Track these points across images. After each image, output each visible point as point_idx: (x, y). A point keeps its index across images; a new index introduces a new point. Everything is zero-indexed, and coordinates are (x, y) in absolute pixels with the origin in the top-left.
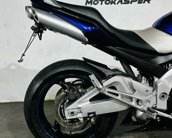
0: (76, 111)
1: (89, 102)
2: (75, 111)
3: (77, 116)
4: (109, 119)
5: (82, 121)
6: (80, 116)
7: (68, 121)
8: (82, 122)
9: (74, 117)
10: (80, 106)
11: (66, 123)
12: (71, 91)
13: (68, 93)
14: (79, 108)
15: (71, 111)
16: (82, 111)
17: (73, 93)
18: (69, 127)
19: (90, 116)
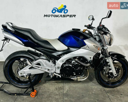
1: (28, 69)
4: (38, 76)
6: (25, 75)
14: (24, 72)
17: (21, 66)
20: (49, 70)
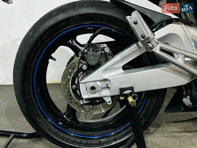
0: (100, 85)
1: (122, 71)
2: (98, 85)
3: (101, 94)
5: (109, 102)
7: (85, 102)
8: (109, 104)
9: (97, 95)
10: (105, 76)
11: (82, 105)
12: (91, 50)
13: (86, 53)
15: (91, 84)
16: (109, 85)
17: (94, 53)
18: (88, 112)
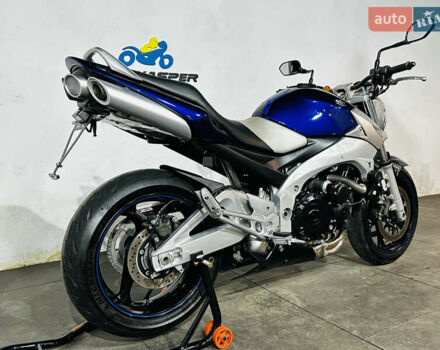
1: (189, 236)
2: (171, 255)
3: (173, 264)
5: (181, 270)
6: (177, 263)
7: (156, 276)
9: (169, 266)
10: (177, 246)
14: (179, 248)
15: (164, 256)
16: (181, 253)
19: (198, 257)
20: (258, 224)
